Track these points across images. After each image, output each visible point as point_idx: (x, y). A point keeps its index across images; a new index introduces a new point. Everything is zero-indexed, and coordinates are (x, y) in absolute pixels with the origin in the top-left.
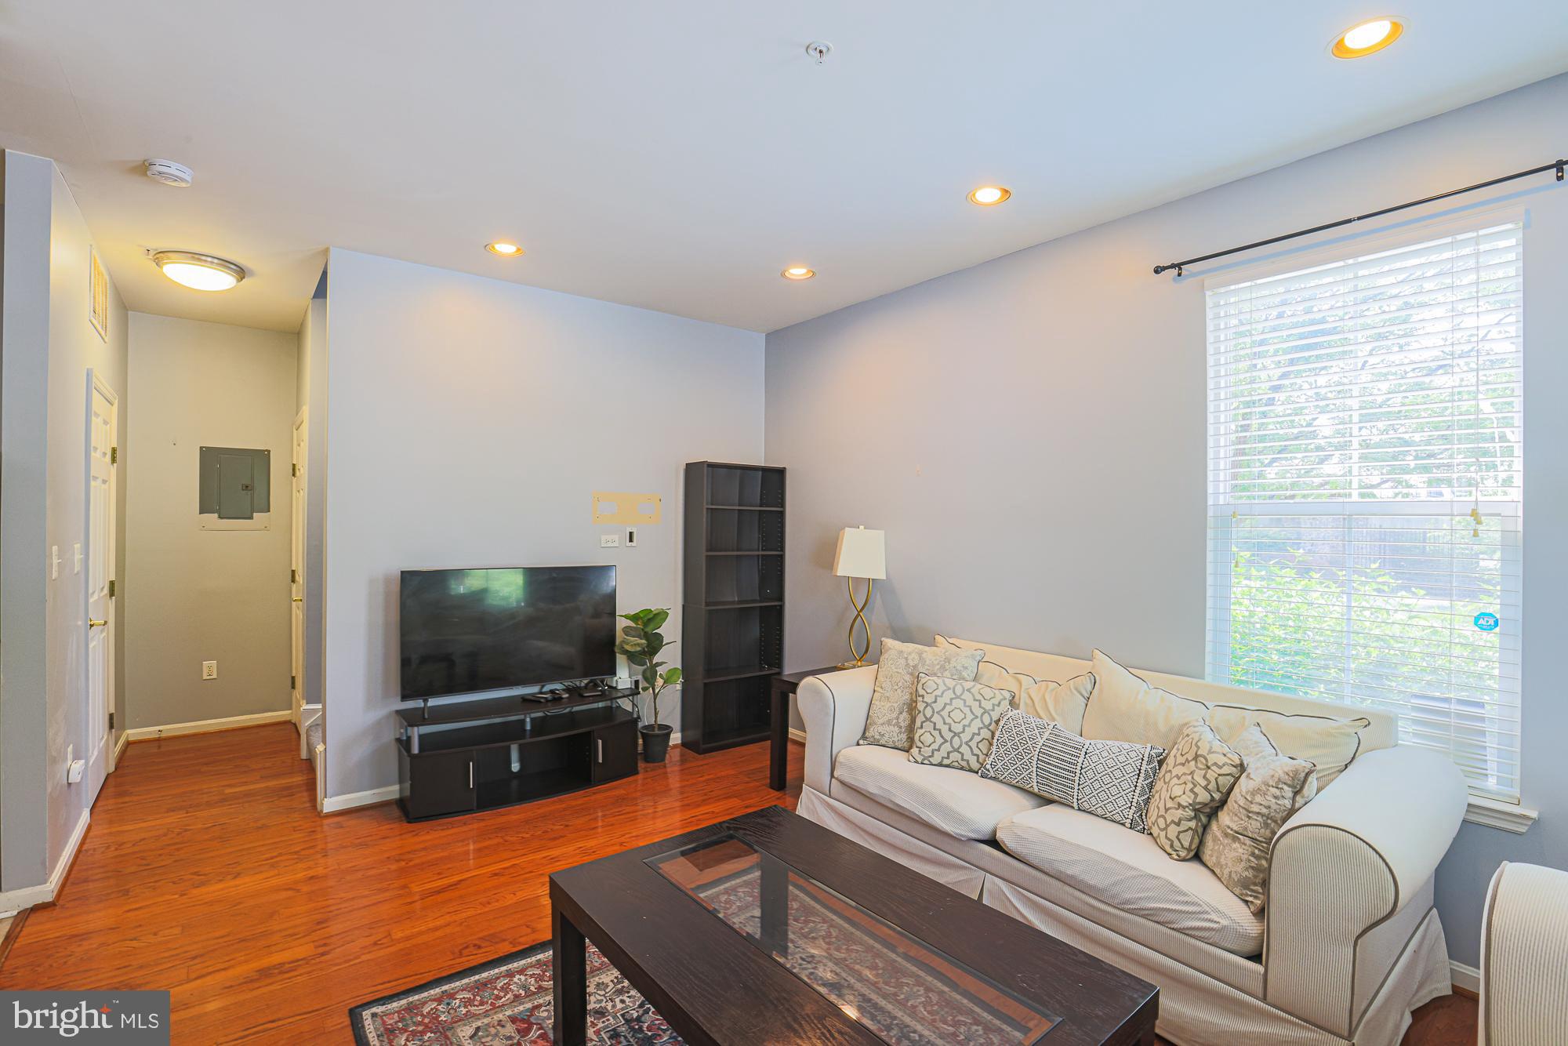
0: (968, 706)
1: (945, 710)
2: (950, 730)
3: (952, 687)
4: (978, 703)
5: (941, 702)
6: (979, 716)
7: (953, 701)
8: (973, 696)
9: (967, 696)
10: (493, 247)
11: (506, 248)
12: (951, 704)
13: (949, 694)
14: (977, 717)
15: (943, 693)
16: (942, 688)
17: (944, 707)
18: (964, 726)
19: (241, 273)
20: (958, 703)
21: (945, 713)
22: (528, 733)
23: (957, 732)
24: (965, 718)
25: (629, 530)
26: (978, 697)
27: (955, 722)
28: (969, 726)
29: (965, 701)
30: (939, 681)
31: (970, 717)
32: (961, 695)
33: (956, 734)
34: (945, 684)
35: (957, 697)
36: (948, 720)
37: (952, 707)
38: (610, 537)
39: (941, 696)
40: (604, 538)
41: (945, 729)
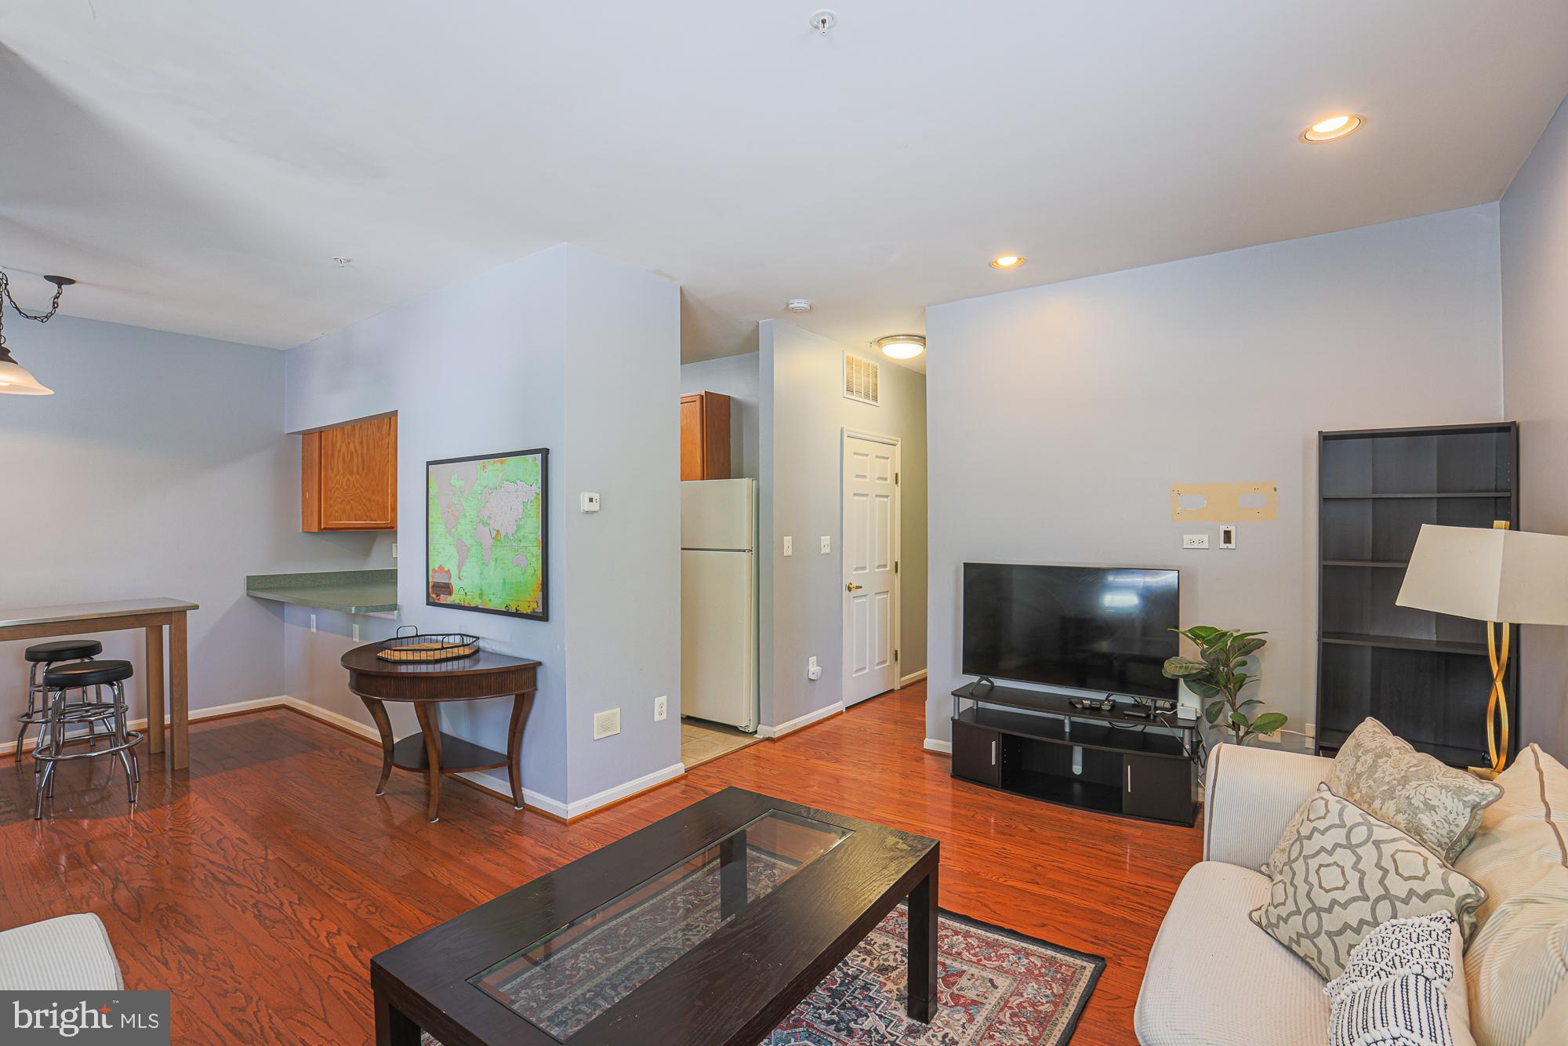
0: (1359, 871)
1: (1316, 859)
2: (1308, 895)
3: (1349, 824)
4: (1380, 873)
5: (1318, 841)
6: (1372, 897)
7: (1339, 850)
8: (1380, 857)
9: (1368, 853)
10: (996, 263)
11: (1007, 261)
12: (1331, 853)
13: (1338, 836)
14: (1366, 898)
15: (1328, 829)
16: (1332, 818)
17: (1317, 853)
18: (1334, 902)
19: (922, 339)
20: (1345, 857)
21: (1314, 864)
22: (1067, 734)
23: (1318, 905)
24: (1343, 888)
25: (1223, 528)
26: (1387, 863)
27: (1321, 887)
28: (1344, 906)
29: (1359, 859)
30: (1334, 807)
31: (1353, 890)
32: (1360, 845)
33: (1314, 908)
34: (1341, 815)
35: (1350, 846)
36: (1313, 878)
37: (1330, 860)
38: (1196, 537)
39: (1323, 833)
40: (1187, 538)
41: (1303, 888)
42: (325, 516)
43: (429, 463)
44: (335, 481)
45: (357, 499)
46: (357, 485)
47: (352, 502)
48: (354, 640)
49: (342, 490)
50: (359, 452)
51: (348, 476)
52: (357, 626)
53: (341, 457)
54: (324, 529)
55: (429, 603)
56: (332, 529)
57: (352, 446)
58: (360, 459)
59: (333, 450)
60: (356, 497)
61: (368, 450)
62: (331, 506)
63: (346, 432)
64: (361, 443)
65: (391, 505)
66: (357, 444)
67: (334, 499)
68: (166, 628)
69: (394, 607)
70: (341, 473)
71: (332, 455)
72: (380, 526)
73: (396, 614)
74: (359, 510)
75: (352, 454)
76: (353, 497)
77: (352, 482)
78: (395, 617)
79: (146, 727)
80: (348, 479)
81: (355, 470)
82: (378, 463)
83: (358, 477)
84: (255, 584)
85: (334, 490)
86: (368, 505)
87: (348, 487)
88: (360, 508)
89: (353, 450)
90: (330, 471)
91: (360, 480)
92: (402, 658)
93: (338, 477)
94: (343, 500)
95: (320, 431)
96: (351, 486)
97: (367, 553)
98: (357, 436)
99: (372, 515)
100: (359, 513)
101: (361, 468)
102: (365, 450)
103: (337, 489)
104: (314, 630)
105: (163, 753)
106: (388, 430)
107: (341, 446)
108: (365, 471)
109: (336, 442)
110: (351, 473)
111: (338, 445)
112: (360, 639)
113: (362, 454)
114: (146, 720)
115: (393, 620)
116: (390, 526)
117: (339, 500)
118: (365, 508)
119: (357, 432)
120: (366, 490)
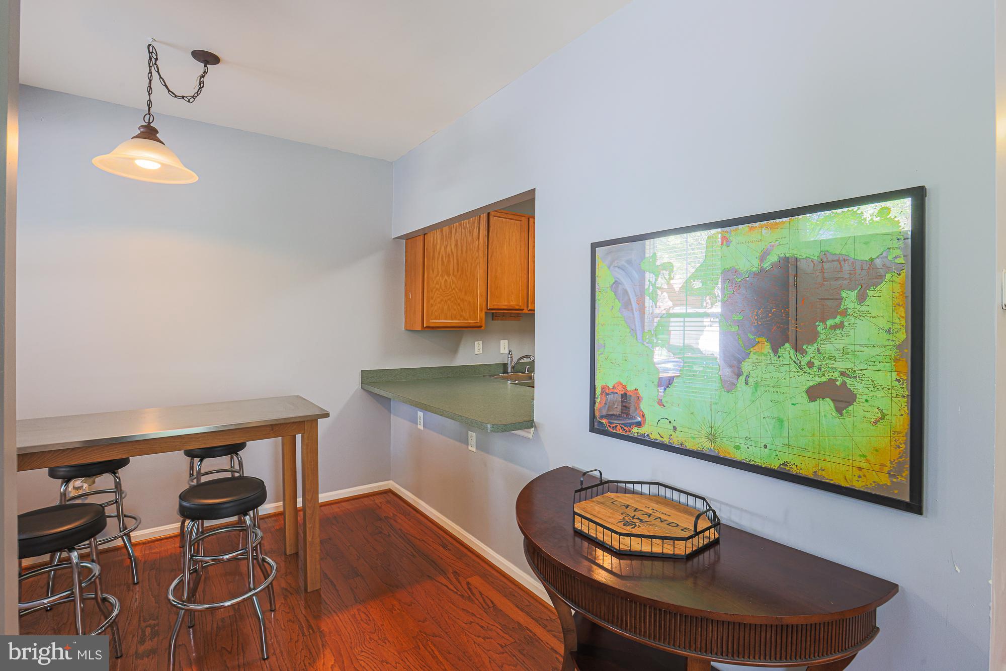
42: (427, 315)
43: (594, 246)
44: (435, 282)
45: (452, 299)
46: (453, 286)
47: (449, 302)
48: (470, 448)
49: (441, 290)
50: (455, 254)
51: (446, 277)
52: (474, 434)
53: (440, 259)
54: (426, 327)
55: (592, 429)
56: (433, 328)
57: (449, 249)
58: (455, 261)
59: (434, 252)
60: (452, 297)
61: (462, 253)
62: (432, 305)
63: (444, 234)
64: (456, 245)
65: (480, 305)
66: (453, 247)
67: (434, 299)
68: (299, 437)
69: (529, 424)
70: (440, 274)
71: (433, 258)
72: (471, 325)
73: (532, 432)
74: (455, 310)
75: (449, 255)
76: (450, 297)
77: (449, 283)
78: (530, 436)
79: (281, 509)
80: (446, 280)
81: (451, 272)
82: (470, 265)
83: (453, 278)
84: (370, 379)
85: (434, 290)
86: (462, 306)
87: (446, 287)
88: (455, 307)
89: (450, 253)
90: (431, 272)
91: (456, 282)
92: (633, 548)
93: (438, 278)
94: (442, 300)
95: (424, 233)
96: (448, 287)
97: (454, 351)
98: (453, 239)
99: (464, 314)
100: (455, 312)
101: (456, 269)
102: (459, 252)
103: (437, 289)
104: (421, 427)
105: (297, 554)
106: (477, 234)
107: (440, 249)
108: (460, 272)
109: (436, 244)
110: (449, 275)
111: (438, 247)
112: (477, 448)
113: (457, 256)
114: (281, 503)
115: (528, 439)
116: (479, 325)
117: (439, 300)
118: (459, 308)
119: (453, 236)
120: (460, 290)
